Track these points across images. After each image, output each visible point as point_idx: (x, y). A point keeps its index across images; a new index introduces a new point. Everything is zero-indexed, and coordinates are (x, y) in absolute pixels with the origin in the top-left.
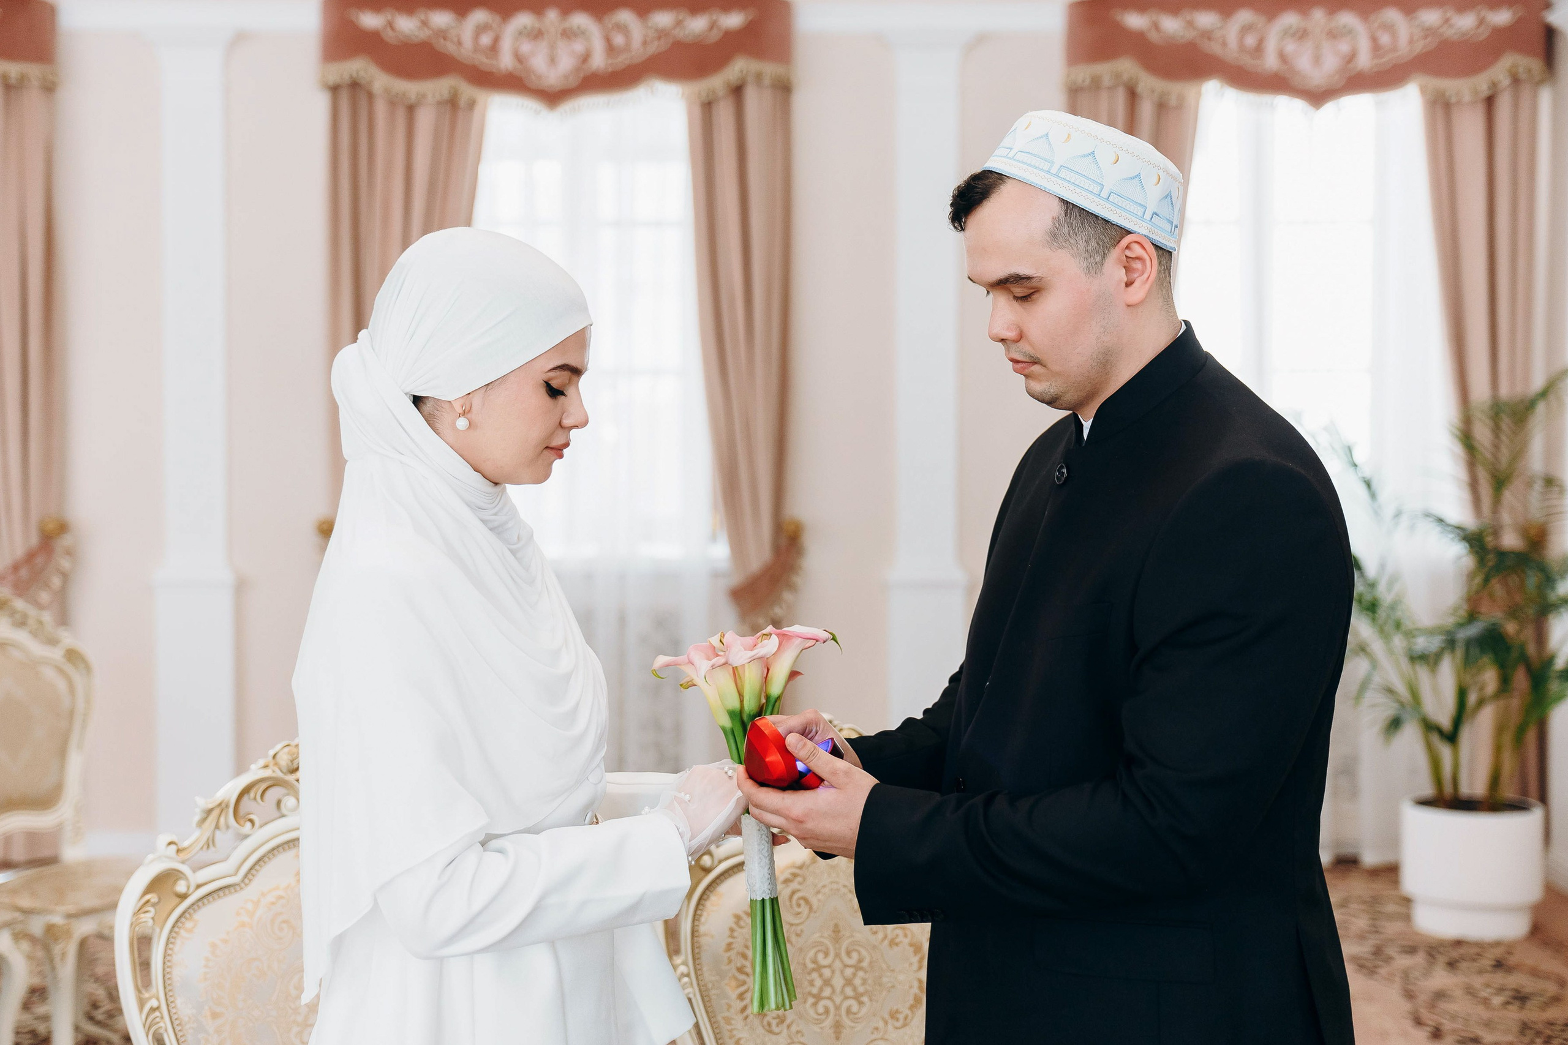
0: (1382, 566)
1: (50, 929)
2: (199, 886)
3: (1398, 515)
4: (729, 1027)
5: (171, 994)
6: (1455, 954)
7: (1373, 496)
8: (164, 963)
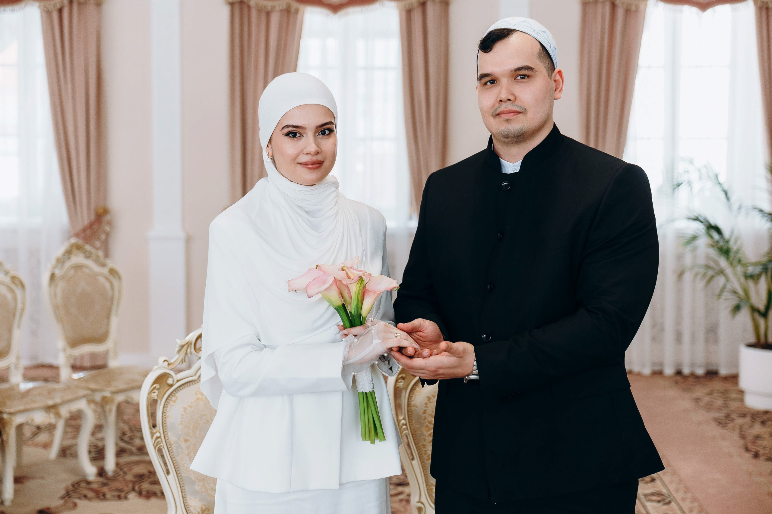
0: (732, 233)
1: (104, 399)
2: (178, 381)
3: (740, 208)
4: (425, 449)
5: (166, 430)
6: (765, 418)
7: (728, 198)
8: (163, 416)
